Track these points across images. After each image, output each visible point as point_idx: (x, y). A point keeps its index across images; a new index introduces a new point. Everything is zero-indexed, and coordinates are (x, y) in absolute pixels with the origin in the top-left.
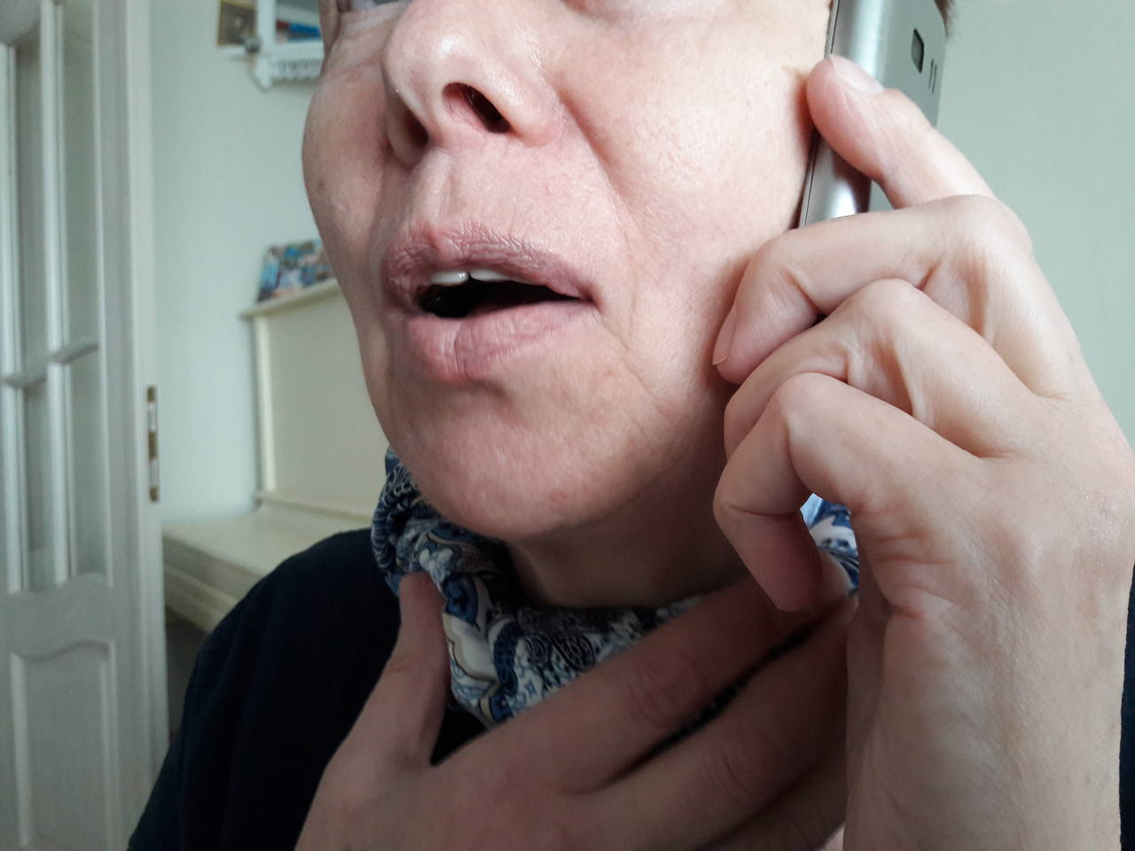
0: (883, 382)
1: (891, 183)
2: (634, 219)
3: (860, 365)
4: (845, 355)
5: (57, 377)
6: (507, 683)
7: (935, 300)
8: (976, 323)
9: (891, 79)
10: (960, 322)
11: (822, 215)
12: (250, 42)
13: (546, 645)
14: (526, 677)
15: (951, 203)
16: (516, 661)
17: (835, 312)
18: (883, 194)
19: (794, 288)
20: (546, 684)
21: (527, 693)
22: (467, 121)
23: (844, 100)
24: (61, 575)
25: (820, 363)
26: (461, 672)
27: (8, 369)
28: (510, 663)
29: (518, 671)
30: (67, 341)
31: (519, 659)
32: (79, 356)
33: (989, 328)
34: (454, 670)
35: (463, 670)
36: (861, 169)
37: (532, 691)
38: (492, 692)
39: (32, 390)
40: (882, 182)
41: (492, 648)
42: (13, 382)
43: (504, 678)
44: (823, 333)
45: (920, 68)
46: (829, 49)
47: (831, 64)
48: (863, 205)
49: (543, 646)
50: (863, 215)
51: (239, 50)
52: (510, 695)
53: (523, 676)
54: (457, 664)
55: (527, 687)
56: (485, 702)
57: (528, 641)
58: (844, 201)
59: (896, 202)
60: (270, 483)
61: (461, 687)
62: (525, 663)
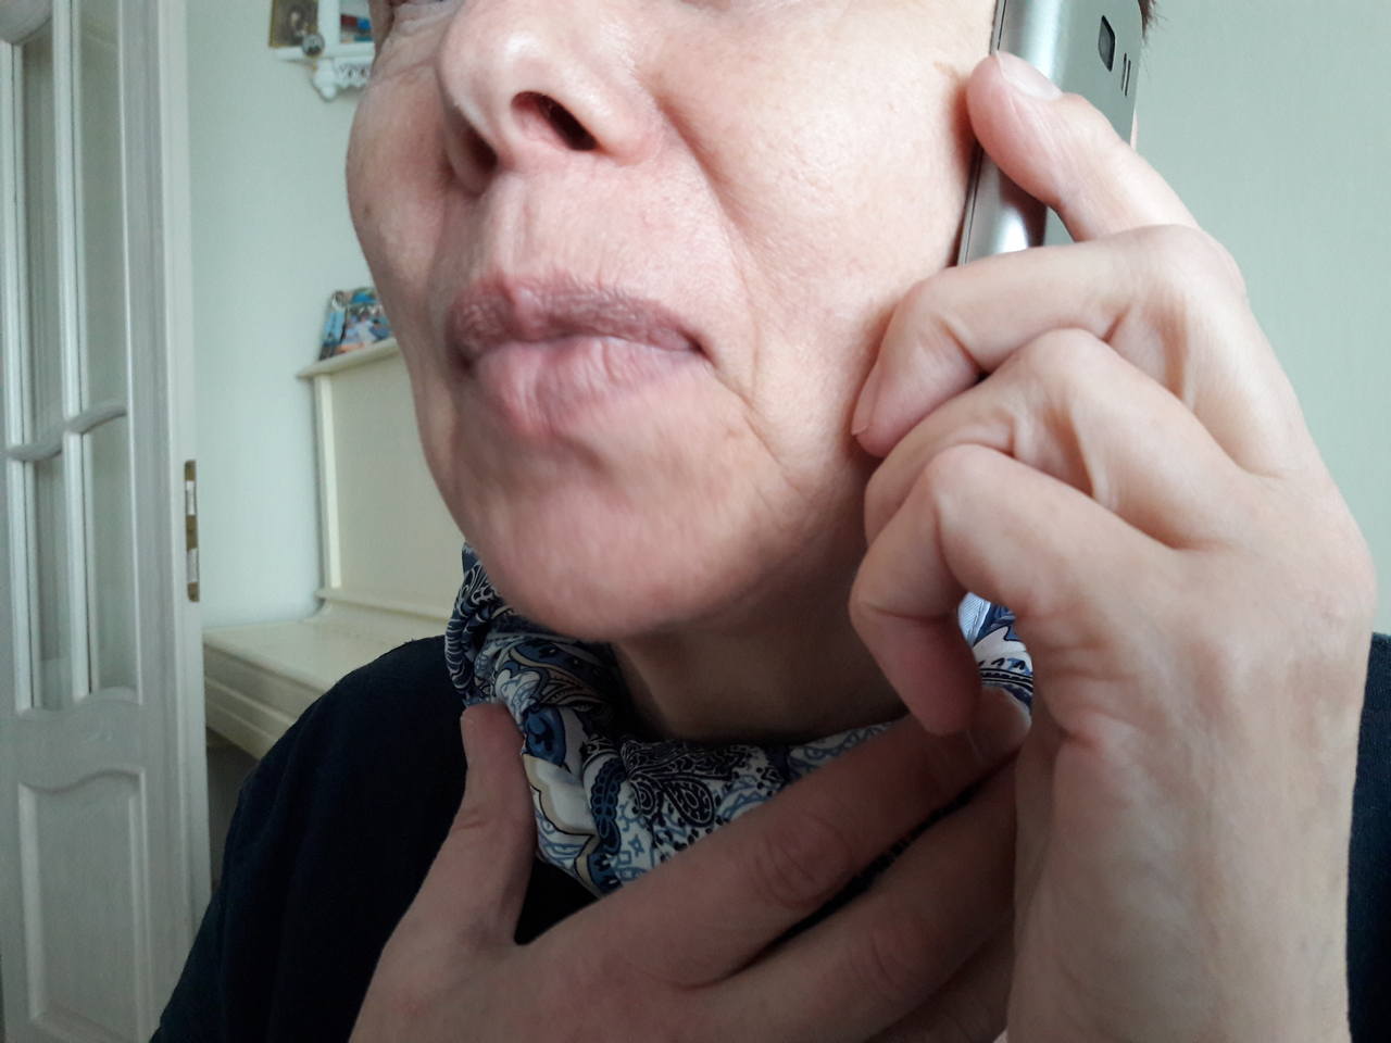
0: (1056, 455)
1: (1069, 211)
2: (752, 253)
3: (1028, 435)
4: (1010, 423)
5: (75, 449)
6: (608, 838)
7: (1123, 354)
8: (1174, 384)
9: (1072, 82)
10: (1152, 381)
11: (986, 249)
12: (307, 44)
13: (656, 791)
14: (631, 832)
15: (1143, 235)
16: (618, 810)
17: (998, 371)
18: (1061, 223)
19: (950, 341)
20: (656, 842)
21: (633, 852)
22: (544, 139)
23: (1014, 109)
24: (80, 691)
25: (980, 432)
26: (551, 827)
27: (14, 438)
28: (611, 813)
29: (621, 824)
30: (85, 406)
31: (623, 807)
32: (101, 424)
33: (1190, 390)
34: (542, 825)
35: (554, 826)
36: (1034, 194)
37: (639, 850)
38: (589, 850)
39: (45, 466)
40: (1059, 210)
41: (589, 795)
42: (22, 457)
43: (604, 832)
44: (985, 395)
45: (1110, 67)
46: (994, 44)
47: (997, 63)
48: (1037, 237)
49: (652, 793)
50: (1037, 251)
51: (297, 52)
52: (613, 854)
53: (626, 830)
54: (547, 819)
55: (632, 843)
56: (582, 861)
57: (632, 785)
58: (1013, 233)
59: (1077, 234)
60: (335, 580)
61: (551, 844)
62: (629, 814)
